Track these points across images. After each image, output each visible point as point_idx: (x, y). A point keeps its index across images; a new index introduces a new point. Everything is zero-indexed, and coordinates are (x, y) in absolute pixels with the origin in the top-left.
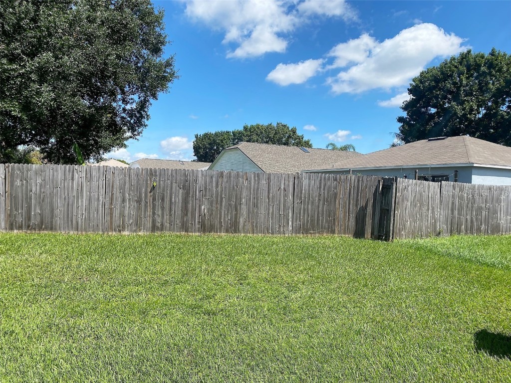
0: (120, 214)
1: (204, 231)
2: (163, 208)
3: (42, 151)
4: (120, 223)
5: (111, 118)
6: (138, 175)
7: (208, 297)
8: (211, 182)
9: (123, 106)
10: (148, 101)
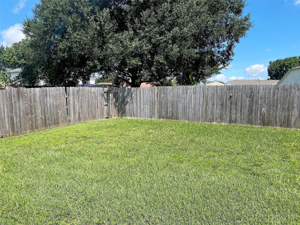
0: (211, 112)
1: (264, 125)
2: (236, 110)
3: (177, 79)
4: (211, 117)
5: (211, 57)
6: (221, 90)
7: (257, 165)
8: (270, 92)
9: (218, 50)
10: (233, 45)
